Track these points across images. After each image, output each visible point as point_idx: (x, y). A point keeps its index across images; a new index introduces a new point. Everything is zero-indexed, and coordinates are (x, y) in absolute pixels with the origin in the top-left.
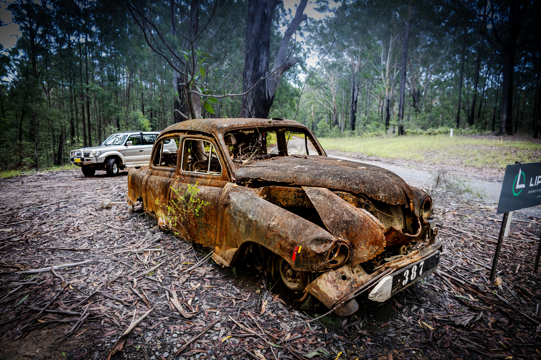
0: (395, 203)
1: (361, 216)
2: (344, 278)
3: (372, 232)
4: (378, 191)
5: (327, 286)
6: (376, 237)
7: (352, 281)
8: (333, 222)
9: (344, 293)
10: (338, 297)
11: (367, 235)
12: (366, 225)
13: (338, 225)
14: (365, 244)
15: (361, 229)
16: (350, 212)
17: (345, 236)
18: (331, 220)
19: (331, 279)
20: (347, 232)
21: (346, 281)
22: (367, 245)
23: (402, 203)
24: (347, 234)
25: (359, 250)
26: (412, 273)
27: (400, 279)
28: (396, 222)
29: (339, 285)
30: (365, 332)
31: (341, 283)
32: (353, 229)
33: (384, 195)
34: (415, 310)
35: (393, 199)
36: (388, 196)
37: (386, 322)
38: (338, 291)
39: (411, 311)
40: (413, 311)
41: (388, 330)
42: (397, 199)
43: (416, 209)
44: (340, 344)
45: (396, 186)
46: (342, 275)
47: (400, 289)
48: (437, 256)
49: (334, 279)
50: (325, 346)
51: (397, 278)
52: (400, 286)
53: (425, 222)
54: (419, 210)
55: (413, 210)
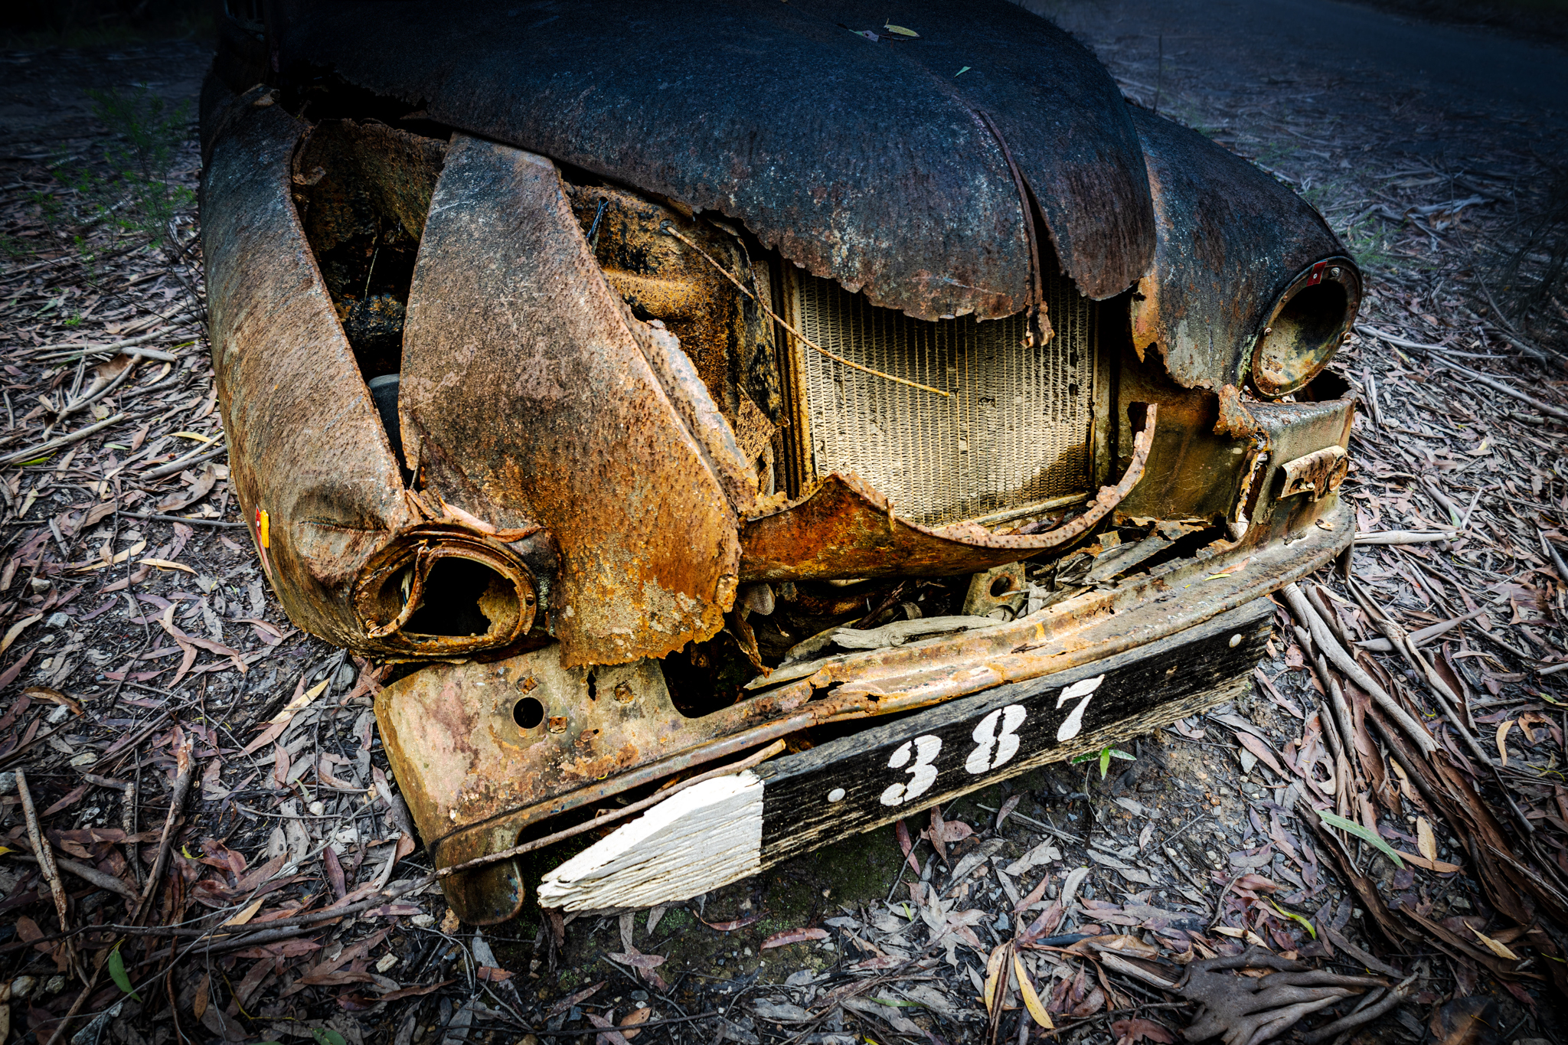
0: (936, 307)
1: (625, 383)
2: (529, 713)
3: (664, 503)
4: (826, 209)
5: (424, 737)
6: (683, 541)
7: (563, 736)
8: (452, 394)
9: (502, 795)
10: (466, 809)
11: (635, 516)
12: (638, 444)
13: (479, 418)
14: (621, 567)
15: (604, 469)
16: (572, 348)
17: (516, 494)
18: (452, 379)
19: (450, 705)
20: (525, 471)
21: (531, 733)
22: (633, 575)
23: (998, 307)
24: (525, 487)
25: (590, 591)
26: (977, 745)
27: (846, 788)
28: (1019, 409)
29: (489, 748)
30: (649, 965)
31: (498, 739)
32: (562, 464)
33: (861, 242)
34: (1028, 873)
35: (926, 277)
36: (887, 253)
37: (808, 926)
38: (472, 778)
39: (1003, 878)
40: (1015, 880)
41: (785, 976)
42: (962, 277)
43: (1186, 339)
44: (464, 1018)
45: (982, 180)
46: (521, 695)
47: (857, 826)
48: (1236, 640)
49: (470, 712)
50: (380, 1008)
51: (808, 786)
52: (854, 815)
53: (1230, 423)
54: (1234, 340)
55: (1153, 346)
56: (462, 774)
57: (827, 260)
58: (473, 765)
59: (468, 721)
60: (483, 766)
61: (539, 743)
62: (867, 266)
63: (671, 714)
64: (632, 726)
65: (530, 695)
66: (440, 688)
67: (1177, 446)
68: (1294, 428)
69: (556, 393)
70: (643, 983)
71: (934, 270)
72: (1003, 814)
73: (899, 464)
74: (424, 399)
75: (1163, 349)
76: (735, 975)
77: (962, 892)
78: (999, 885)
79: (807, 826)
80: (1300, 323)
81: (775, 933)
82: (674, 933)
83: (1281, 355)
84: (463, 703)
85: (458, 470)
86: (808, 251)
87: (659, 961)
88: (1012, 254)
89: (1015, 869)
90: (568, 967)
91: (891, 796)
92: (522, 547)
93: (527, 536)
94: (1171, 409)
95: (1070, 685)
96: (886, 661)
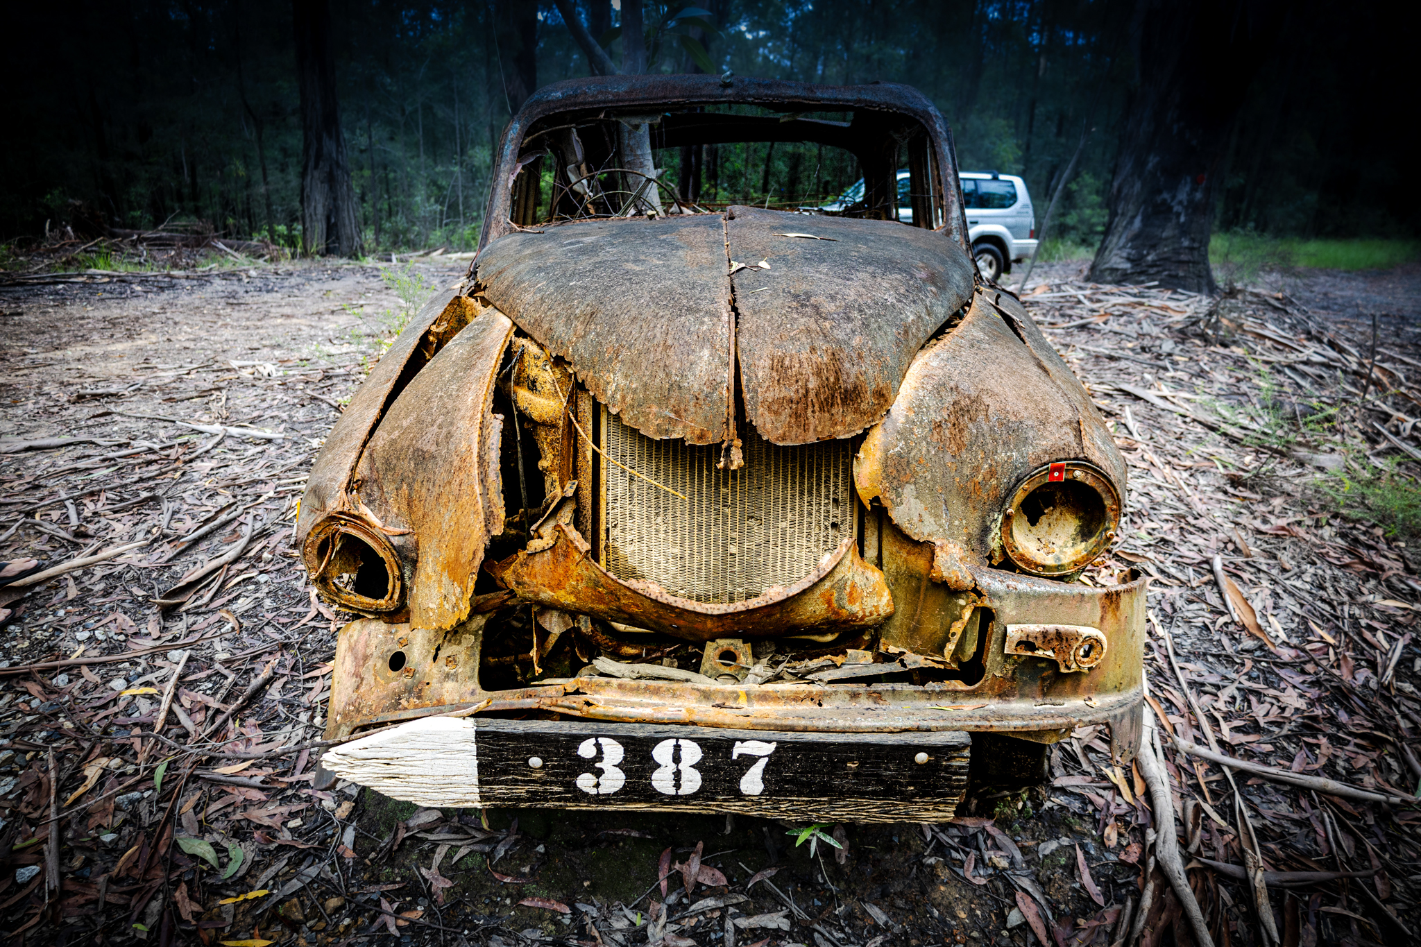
0: (659, 430)
1: (463, 446)
2: (397, 661)
3: (457, 522)
4: (610, 360)
6: (460, 547)
7: (408, 681)
8: (393, 442)
11: (445, 528)
13: (398, 459)
14: (435, 561)
15: (439, 496)
16: (450, 424)
17: (404, 507)
18: (396, 434)
19: (361, 646)
20: (410, 495)
21: (394, 674)
22: (439, 568)
24: (409, 504)
25: (423, 576)
26: (659, 766)
27: (544, 760)
28: (784, 531)
29: (369, 678)
30: (441, 884)
31: (376, 674)
32: (424, 490)
33: (622, 382)
34: (752, 930)
35: (655, 409)
36: (635, 391)
37: (560, 901)
38: (354, 696)
39: (729, 925)
40: (738, 930)
41: (523, 928)
42: (676, 412)
43: (912, 500)
44: (313, 871)
45: (706, 353)
46: (398, 649)
47: (559, 800)
48: (922, 757)
49: (368, 652)
50: (272, 846)
51: (512, 744)
52: (556, 789)
53: (945, 574)
54: (977, 514)
55: (876, 499)
56: (350, 690)
57: (605, 391)
58: (358, 687)
59: (366, 658)
60: (362, 690)
61: (397, 681)
62: (624, 397)
63: (474, 684)
64: (449, 685)
65: (402, 650)
66: (360, 632)
67: (918, 589)
68: (1020, 595)
69: (433, 448)
70: (429, 894)
71: (660, 407)
72: (757, 878)
73: (677, 551)
74: (380, 443)
75: (886, 503)
76: (491, 915)
77: (689, 923)
78: (723, 929)
79: (515, 782)
80: (1080, 518)
81: (534, 896)
82: (468, 870)
83: (1059, 543)
84: (367, 646)
85: (381, 488)
86: (597, 385)
87: (448, 884)
88: (714, 402)
89: (743, 923)
90: (393, 867)
91: (585, 782)
92: (396, 541)
93: (402, 535)
94: (912, 558)
95: (743, 741)
96: (620, 686)
